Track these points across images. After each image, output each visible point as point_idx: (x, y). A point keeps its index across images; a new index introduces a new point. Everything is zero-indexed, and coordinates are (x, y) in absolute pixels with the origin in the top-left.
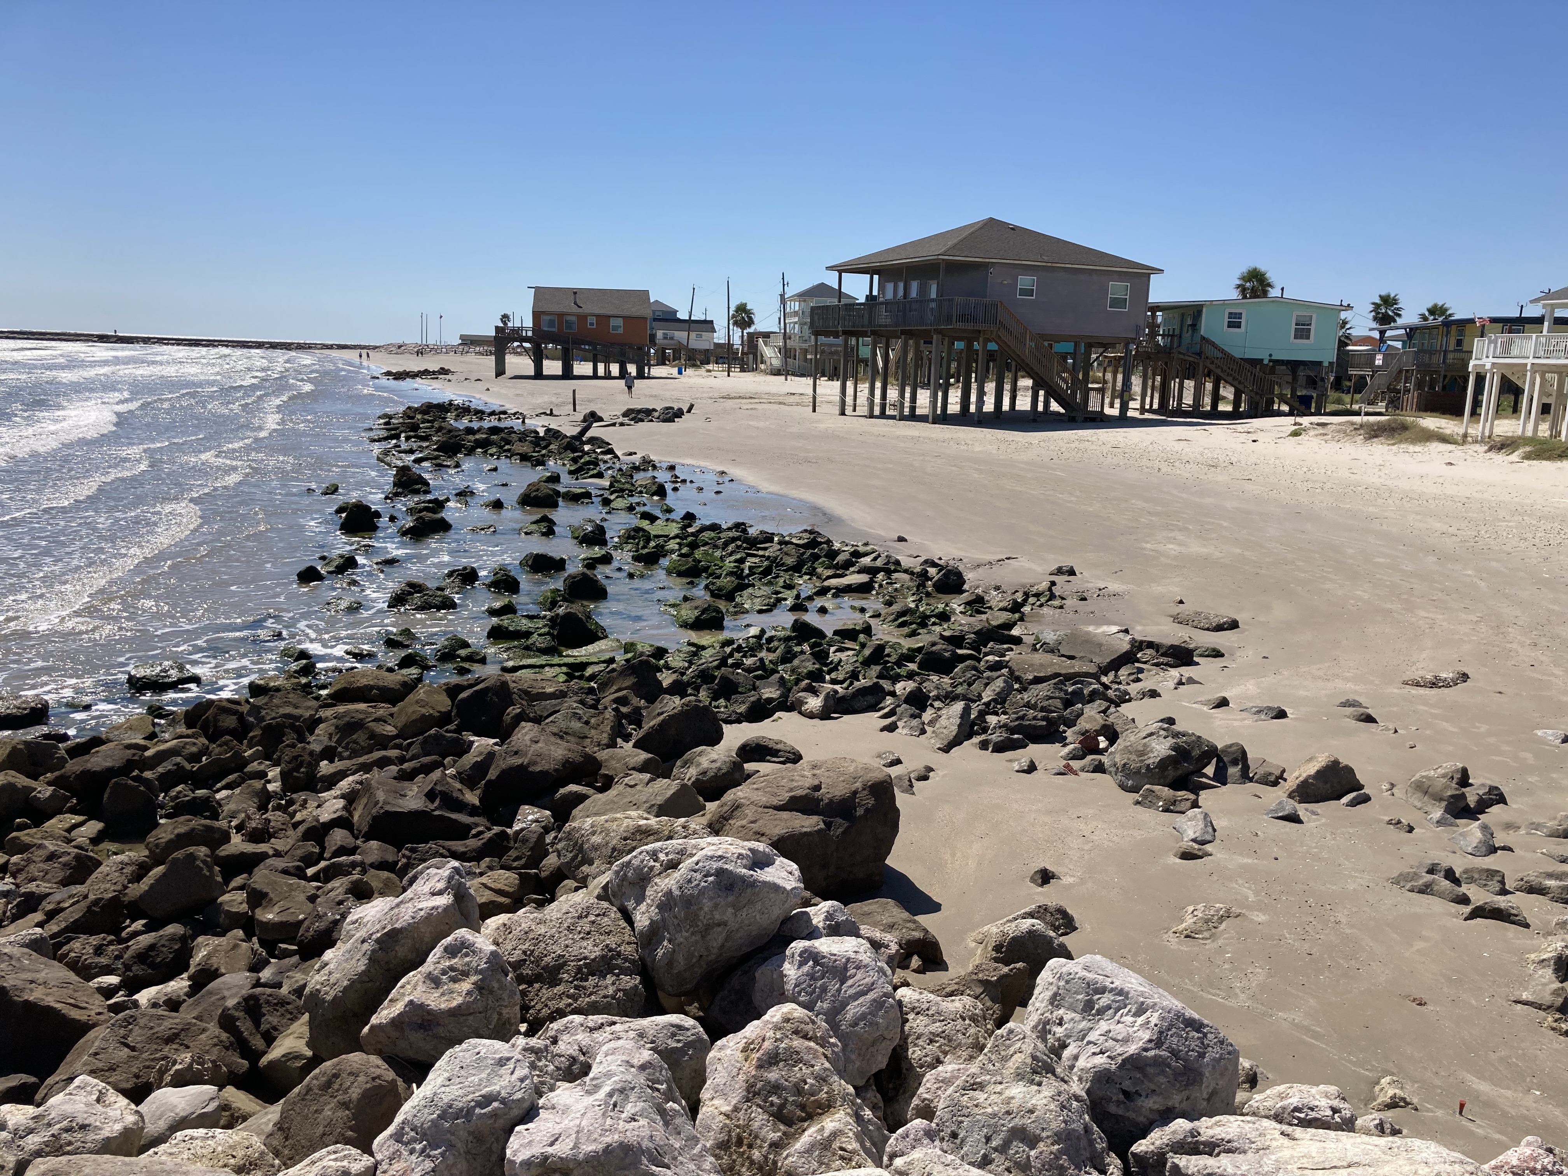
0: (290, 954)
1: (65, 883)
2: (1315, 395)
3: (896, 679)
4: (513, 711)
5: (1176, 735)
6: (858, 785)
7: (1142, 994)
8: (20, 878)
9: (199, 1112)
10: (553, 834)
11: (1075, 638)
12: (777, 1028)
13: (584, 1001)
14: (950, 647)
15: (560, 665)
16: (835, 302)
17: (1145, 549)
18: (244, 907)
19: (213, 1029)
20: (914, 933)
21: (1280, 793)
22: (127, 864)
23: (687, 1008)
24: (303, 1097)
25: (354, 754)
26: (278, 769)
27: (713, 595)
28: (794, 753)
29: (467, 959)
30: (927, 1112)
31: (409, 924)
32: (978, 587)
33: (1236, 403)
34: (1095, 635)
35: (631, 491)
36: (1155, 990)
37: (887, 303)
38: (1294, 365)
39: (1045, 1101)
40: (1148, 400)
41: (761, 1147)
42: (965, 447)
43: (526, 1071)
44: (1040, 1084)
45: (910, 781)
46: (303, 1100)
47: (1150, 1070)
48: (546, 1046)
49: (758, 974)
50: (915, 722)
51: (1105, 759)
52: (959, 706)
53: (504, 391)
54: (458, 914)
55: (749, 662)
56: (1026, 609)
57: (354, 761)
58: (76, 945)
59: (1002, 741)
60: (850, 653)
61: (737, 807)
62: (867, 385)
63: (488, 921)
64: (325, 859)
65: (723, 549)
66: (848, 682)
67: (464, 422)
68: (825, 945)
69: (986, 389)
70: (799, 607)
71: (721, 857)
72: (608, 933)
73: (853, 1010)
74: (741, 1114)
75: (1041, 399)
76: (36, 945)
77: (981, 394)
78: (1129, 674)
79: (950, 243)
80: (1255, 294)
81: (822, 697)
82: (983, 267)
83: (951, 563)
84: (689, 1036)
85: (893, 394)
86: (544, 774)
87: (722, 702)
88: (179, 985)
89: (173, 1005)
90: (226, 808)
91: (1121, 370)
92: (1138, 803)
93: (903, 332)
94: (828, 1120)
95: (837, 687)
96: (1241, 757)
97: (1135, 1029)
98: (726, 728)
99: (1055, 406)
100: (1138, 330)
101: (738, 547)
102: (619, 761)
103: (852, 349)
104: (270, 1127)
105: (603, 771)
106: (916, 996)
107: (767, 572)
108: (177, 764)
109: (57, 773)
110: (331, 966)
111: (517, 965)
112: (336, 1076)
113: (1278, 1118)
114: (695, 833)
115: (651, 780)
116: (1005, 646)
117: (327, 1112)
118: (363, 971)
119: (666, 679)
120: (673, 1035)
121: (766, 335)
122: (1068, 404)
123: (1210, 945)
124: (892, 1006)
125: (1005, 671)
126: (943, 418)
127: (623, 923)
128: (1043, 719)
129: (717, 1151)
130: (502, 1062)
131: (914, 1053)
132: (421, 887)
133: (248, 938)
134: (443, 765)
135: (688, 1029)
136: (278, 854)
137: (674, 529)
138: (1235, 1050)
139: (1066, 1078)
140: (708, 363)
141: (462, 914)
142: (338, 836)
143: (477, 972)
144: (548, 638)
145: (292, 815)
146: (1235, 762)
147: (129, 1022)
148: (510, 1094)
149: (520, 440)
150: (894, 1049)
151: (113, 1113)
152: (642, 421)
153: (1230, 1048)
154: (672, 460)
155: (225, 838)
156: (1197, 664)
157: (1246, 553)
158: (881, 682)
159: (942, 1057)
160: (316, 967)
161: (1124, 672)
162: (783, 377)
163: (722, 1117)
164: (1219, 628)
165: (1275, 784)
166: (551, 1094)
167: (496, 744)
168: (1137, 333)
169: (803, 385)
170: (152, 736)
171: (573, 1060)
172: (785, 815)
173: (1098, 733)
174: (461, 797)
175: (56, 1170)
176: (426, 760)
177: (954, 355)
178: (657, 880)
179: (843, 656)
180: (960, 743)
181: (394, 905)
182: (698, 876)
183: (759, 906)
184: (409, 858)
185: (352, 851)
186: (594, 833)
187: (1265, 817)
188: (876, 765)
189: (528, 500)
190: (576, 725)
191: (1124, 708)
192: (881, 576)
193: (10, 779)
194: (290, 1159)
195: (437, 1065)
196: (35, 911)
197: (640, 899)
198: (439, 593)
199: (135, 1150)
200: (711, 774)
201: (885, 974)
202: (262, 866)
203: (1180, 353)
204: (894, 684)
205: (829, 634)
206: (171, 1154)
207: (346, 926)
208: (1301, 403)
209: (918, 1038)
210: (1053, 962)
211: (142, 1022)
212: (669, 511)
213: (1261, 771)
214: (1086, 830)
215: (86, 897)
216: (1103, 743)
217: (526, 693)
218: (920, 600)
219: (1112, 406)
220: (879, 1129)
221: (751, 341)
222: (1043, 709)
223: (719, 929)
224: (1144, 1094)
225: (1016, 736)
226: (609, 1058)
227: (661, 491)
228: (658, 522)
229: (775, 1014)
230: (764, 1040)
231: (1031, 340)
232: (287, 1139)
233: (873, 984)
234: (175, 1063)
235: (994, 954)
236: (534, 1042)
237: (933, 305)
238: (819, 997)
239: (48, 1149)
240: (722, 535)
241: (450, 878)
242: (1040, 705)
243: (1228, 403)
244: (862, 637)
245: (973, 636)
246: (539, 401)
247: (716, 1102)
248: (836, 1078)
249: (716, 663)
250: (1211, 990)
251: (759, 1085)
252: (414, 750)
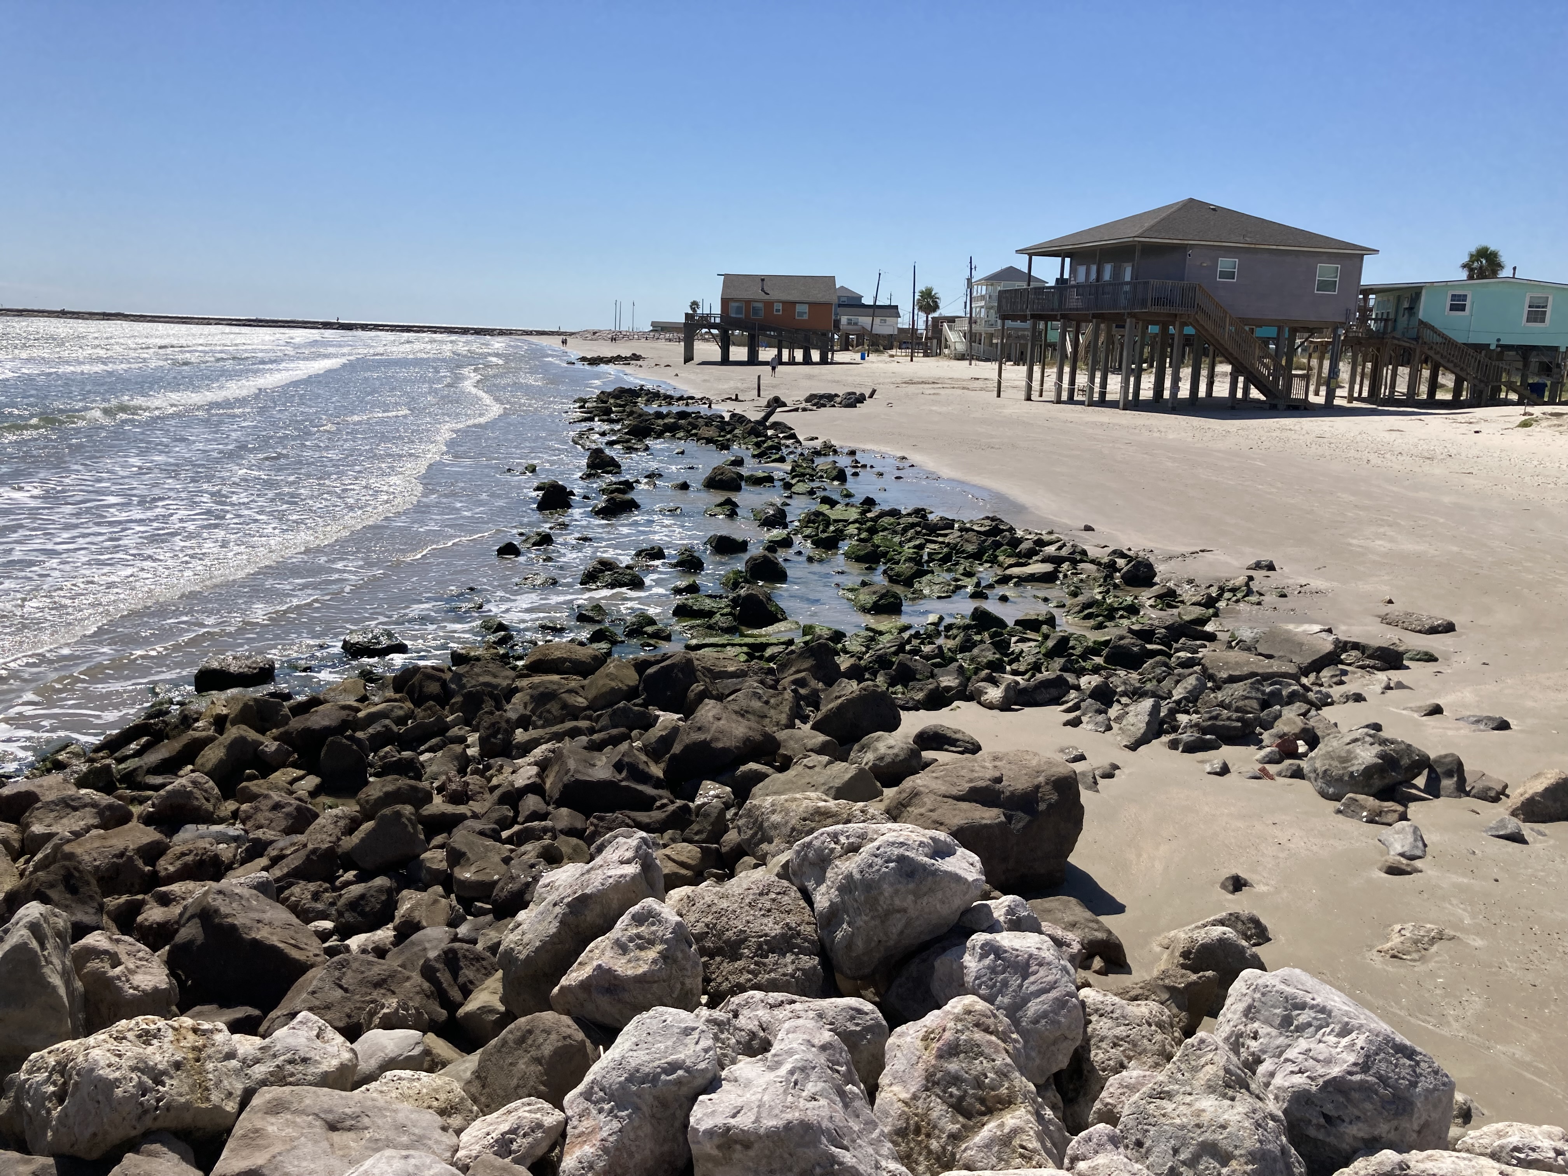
0: (484, 912)
1: (288, 831)
2: (1549, 383)
3: (1080, 672)
4: (697, 687)
5: (1384, 742)
6: (1041, 779)
7: (1347, 1014)
8: (249, 824)
9: (406, 1054)
10: (733, 811)
11: (1272, 636)
12: (958, 1019)
13: (763, 978)
14: (1139, 642)
15: (741, 645)
16: (1024, 285)
17: (1350, 544)
18: (444, 865)
19: (417, 978)
20: (1096, 933)
21: (1502, 810)
22: (340, 818)
23: (863, 992)
24: (499, 1049)
25: (547, 723)
26: (477, 735)
27: (891, 580)
28: (973, 744)
29: (654, 928)
30: (1110, 1117)
31: (599, 891)
32: (1170, 580)
33: (1457, 391)
34: (1296, 634)
35: (812, 476)
36: (1360, 1010)
37: (1078, 286)
38: (1525, 351)
39: (1238, 1118)
40: (1357, 387)
41: (939, 1137)
42: (1158, 434)
43: (710, 1042)
44: (1233, 1099)
45: (1094, 778)
46: (499, 1051)
47: (1355, 1095)
48: (729, 1019)
49: (937, 964)
50: (1101, 718)
51: (1304, 764)
52: (1147, 704)
53: (692, 377)
54: (644, 884)
55: (927, 649)
56: (1221, 604)
57: (548, 730)
58: (296, 890)
59: (1193, 741)
60: (1033, 644)
61: (915, 794)
62: (1055, 370)
63: (671, 892)
64: (518, 823)
65: (902, 535)
66: (1030, 673)
67: (654, 407)
68: (1007, 939)
69: (1181, 375)
70: (978, 595)
71: (902, 844)
72: (788, 912)
73: (1034, 1007)
74: (920, 1103)
75: (1240, 385)
76: (262, 887)
77: (1176, 380)
78: (1332, 676)
79: (1147, 225)
80: (1482, 275)
81: (1002, 687)
82: (1181, 249)
83: (1141, 554)
84: (867, 1021)
85: (1082, 379)
86: (724, 750)
87: (899, 688)
88: (385, 934)
89: (380, 952)
90: (428, 770)
91: (1328, 355)
92: (1339, 812)
93: (1095, 316)
94: (1009, 1116)
95: (1018, 678)
96: (1456, 769)
97: (1339, 1050)
98: (903, 714)
99: (1255, 393)
100: (1348, 313)
101: (918, 533)
102: (797, 742)
103: (1040, 333)
104: (468, 1075)
105: (782, 751)
106: (1100, 998)
107: (946, 559)
108: (385, 726)
109: (282, 730)
110: (524, 927)
111: (700, 938)
112: (530, 1032)
113: (1494, 1156)
114: (873, 818)
115: (829, 763)
116: (1198, 642)
117: (521, 1066)
118: (554, 934)
119: (844, 663)
120: (852, 1018)
121: (951, 320)
122: (1270, 391)
123: (1420, 968)
124: (1075, 1006)
125: (1197, 668)
126: (1135, 404)
127: (802, 903)
128: (1238, 720)
129: (895, 1138)
130: (687, 1031)
131: (1097, 1056)
132: (610, 855)
133: (448, 892)
134: (630, 738)
135: (867, 1014)
136: (475, 816)
137: (853, 514)
138: (1450, 1082)
139: (1261, 1095)
140: (891, 348)
141: (648, 883)
142: (531, 802)
143: (663, 941)
144: (730, 618)
145: (489, 780)
146: (1449, 774)
147: (343, 965)
148: (695, 1064)
149: (706, 425)
150: (1076, 1050)
151: (332, 1049)
152: (825, 406)
153: (1446, 1079)
154: (853, 445)
155: (428, 798)
156: (1407, 668)
157: (1464, 551)
158: (1065, 675)
159: (1126, 1062)
160: (511, 926)
161: (1326, 674)
162: (967, 362)
163: (900, 1104)
164: (1433, 630)
165: (1496, 799)
166: (734, 1067)
167: (680, 719)
168: (1348, 318)
169: (989, 369)
170: (363, 699)
171: (753, 1035)
172: (964, 805)
173: (1298, 737)
174: (647, 769)
175: (280, 1099)
176: (614, 731)
177: (1147, 339)
178: (837, 862)
179: (1025, 646)
180: (1148, 742)
181: (584, 870)
182: (879, 861)
183: (940, 895)
184: (596, 826)
185: (544, 817)
186: (773, 812)
187: (1484, 834)
188: (1059, 759)
189: (714, 483)
190: (756, 704)
191: (1326, 711)
192: (1065, 566)
193: (242, 733)
194: (487, 1106)
195: (625, 1029)
196: (261, 856)
197: (820, 880)
198: (629, 571)
199: (349, 1086)
200: (888, 760)
201: (1068, 973)
202: (460, 826)
203: (1394, 338)
204: (1078, 677)
205: (1010, 623)
206: (381, 1092)
207: (539, 889)
208: (1532, 391)
209: (1101, 1040)
210: (1247, 973)
211: (355, 965)
212: (849, 495)
213: (1479, 785)
214: (1282, 837)
215: (305, 846)
216: (1302, 747)
217: (710, 670)
218: (1108, 592)
219: (1317, 393)
220: (1059, 1129)
221: (936, 327)
222: (1237, 710)
223: (898, 916)
224: (1347, 1120)
225: (1208, 737)
226: (790, 1036)
227: (841, 476)
228: (838, 506)
229: (956, 1005)
230: (944, 1030)
231: (1231, 324)
232: (483, 1087)
233: (1056, 982)
234: (382, 1008)
235: (1182, 961)
236: (718, 1014)
237: (1127, 288)
238: (1000, 992)
239: (272, 1079)
240: (902, 521)
241: (638, 848)
242: (1234, 706)
243: (1448, 391)
244: (1045, 628)
245: (1163, 630)
246: (726, 386)
247: (895, 1088)
248: (1017, 1074)
249: (893, 649)
250: (1420, 1016)
251: (939, 1075)
252: (604, 721)
